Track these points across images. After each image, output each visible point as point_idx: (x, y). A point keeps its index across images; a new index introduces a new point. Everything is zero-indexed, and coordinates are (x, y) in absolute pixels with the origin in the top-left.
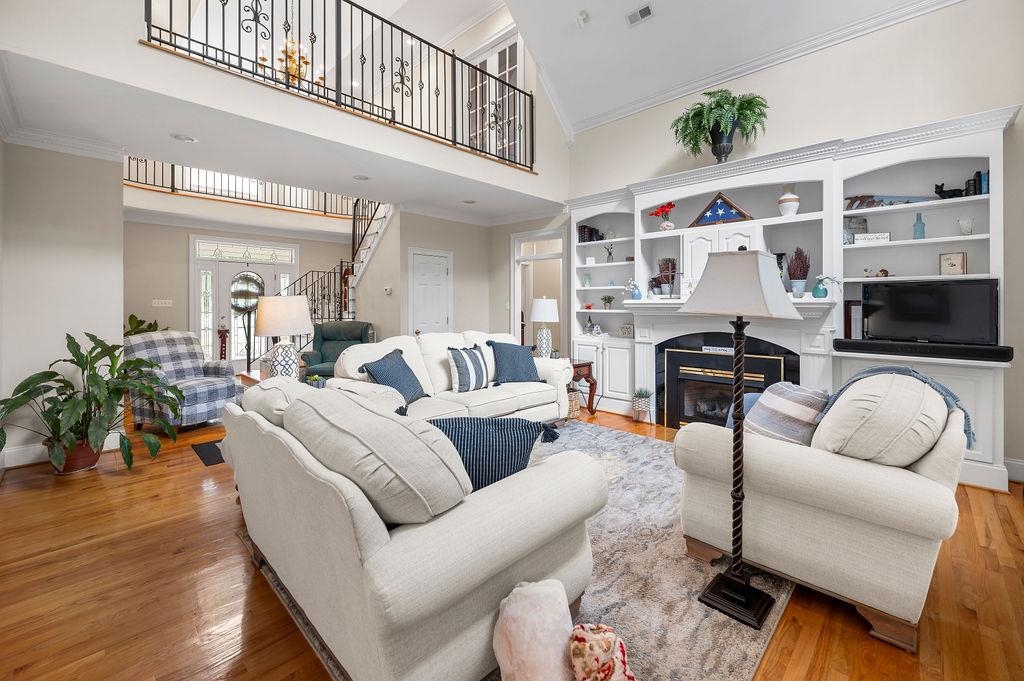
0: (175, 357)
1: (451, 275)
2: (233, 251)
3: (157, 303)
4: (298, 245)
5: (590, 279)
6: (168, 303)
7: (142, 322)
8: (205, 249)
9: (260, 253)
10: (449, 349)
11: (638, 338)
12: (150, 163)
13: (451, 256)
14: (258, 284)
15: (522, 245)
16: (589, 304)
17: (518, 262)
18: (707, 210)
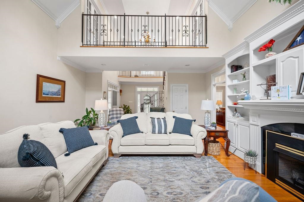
0: (117, 114)
1: (187, 92)
2: (144, 89)
3: (130, 102)
4: (159, 87)
5: (236, 90)
6: (131, 102)
7: (127, 106)
8: (139, 89)
9: (150, 89)
10: (151, 118)
11: (251, 122)
12: (126, 72)
13: (187, 85)
14: (149, 97)
15: (216, 78)
16: (236, 102)
17: (214, 85)
18: (298, 36)
